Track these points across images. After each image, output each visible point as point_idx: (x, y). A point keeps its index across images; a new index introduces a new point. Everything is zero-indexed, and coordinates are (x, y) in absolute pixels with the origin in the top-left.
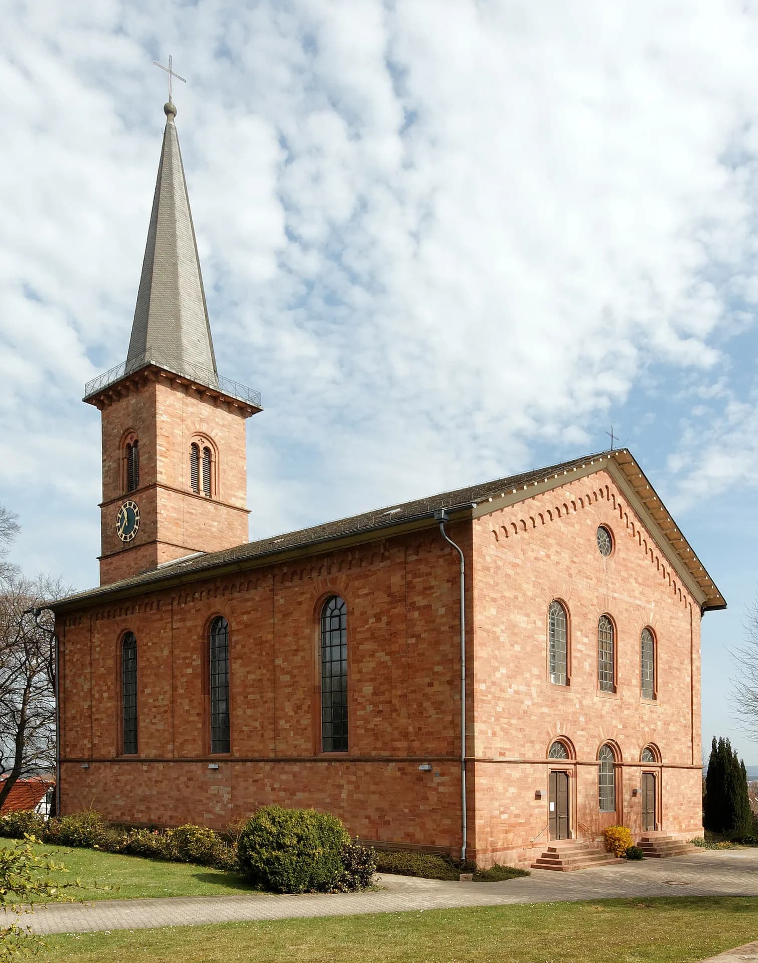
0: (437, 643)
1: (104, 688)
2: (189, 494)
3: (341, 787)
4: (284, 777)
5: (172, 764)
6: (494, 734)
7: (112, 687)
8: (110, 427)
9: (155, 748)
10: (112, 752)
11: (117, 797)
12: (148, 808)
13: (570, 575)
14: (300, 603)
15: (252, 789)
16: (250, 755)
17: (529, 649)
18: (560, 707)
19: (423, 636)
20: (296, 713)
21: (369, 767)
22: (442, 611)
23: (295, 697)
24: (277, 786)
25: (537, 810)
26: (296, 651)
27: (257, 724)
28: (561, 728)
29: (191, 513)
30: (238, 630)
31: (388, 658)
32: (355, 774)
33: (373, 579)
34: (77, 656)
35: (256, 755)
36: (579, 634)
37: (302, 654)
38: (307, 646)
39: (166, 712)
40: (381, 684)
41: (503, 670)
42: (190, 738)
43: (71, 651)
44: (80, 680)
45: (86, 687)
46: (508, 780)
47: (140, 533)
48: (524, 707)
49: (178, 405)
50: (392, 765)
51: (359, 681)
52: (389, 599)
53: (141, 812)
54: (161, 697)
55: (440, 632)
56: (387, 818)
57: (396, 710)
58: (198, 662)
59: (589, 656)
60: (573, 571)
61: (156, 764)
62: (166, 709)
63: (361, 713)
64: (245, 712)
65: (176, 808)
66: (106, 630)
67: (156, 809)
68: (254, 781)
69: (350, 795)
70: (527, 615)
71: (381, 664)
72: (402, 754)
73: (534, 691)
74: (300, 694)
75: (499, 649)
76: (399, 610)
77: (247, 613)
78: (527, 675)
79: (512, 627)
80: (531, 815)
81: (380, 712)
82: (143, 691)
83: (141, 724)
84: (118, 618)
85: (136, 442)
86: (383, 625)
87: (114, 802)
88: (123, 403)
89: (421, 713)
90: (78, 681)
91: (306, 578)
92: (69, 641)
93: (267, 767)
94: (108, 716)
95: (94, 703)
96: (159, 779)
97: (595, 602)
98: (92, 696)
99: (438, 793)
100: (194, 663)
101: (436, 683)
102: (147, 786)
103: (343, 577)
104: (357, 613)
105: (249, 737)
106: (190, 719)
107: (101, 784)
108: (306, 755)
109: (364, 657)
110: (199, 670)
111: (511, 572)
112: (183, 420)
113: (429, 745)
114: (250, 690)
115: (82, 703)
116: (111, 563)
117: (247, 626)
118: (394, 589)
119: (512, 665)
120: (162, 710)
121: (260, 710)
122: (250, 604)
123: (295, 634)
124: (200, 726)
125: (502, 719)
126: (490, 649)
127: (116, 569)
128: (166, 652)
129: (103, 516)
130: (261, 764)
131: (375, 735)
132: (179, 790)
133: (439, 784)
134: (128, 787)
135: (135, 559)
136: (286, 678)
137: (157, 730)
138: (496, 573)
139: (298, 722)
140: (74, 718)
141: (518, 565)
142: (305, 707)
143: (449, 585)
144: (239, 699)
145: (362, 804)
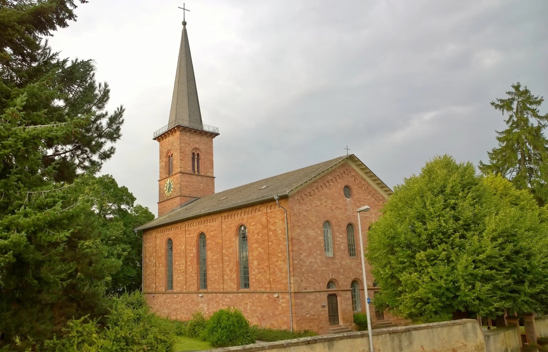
0: (279, 244)
1: (161, 262)
2: (191, 174)
3: (247, 304)
4: (226, 300)
5: (185, 294)
6: (302, 281)
7: (164, 262)
8: (162, 149)
9: (179, 287)
10: (163, 289)
11: (165, 309)
12: (177, 314)
13: (332, 210)
14: (231, 228)
15: (215, 305)
16: (214, 291)
17: (315, 243)
18: (331, 266)
19: (274, 241)
20: (230, 273)
21: (257, 295)
22: (280, 232)
23: (230, 266)
24: (224, 304)
25: (322, 312)
26: (230, 247)
27: (217, 277)
28: (332, 275)
29: (193, 182)
30: (209, 238)
31: (262, 250)
32: (252, 298)
33: (256, 219)
34: (151, 248)
35: (216, 291)
36: (338, 234)
37: (232, 248)
38: (234, 245)
39: (183, 272)
40: (260, 261)
41: (304, 254)
42: (192, 283)
43: (148, 246)
44: (152, 259)
45: (154, 261)
46: (309, 300)
47: (174, 192)
48: (314, 268)
49: (187, 139)
50: (265, 294)
51: (252, 259)
52: (262, 227)
53: (174, 315)
54: (182, 266)
55: (279, 240)
56: (264, 317)
57: (265, 272)
58: (195, 251)
59: (343, 243)
60: (334, 207)
61: (180, 295)
62: (183, 271)
63: (253, 273)
64: (212, 272)
65: (187, 314)
66: (161, 238)
67: (180, 314)
68: (216, 302)
69: (250, 307)
70: (314, 230)
71: (260, 253)
72: (268, 290)
73: (318, 261)
74: (232, 265)
75: (302, 246)
76: (265, 231)
77: (212, 231)
78: (315, 254)
79: (307, 236)
80: (320, 315)
81: (260, 272)
82: (175, 263)
83: (174, 277)
84: (166, 233)
85: (172, 155)
86: (260, 237)
87: (163, 311)
88: (167, 139)
89: (274, 273)
90: (151, 259)
91: (233, 217)
92: (148, 242)
93: (220, 295)
94: (162, 274)
95: (157, 268)
96: (181, 301)
97: (344, 219)
98: (156, 265)
99: (282, 306)
100: (194, 252)
101: (279, 261)
102: (176, 304)
103: (246, 217)
104: (251, 232)
105: (214, 283)
106: (192, 275)
107: (159, 303)
108: (235, 290)
109: (254, 250)
110: (195, 255)
111: (305, 213)
112: (189, 145)
113: (278, 286)
114: (214, 263)
115: (153, 268)
116: (162, 205)
117: (213, 237)
118: (263, 223)
119: (308, 251)
120: (182, 271)
121: (218, 271)
122: (213, 228)
123: (230, 240)
124: (196, 278)
125: (305, 275)
126: (298, 246)
127: (164, 207)
128: (183, 247)
129: (160, 185)
130: (218, 294)
131: (259, 282)
132: (188, 306)
133: (282, 303)
134: (169, 305)
135: (172, 203)
136: (226, 258)
137: (180, 280)
138: (299, 215)
139: (231, 276)
140: (149, 275)
141: (308, 210)
142: (234, 270)
143: (282, 222)
144: (210, 267)
145: (255, 311)
